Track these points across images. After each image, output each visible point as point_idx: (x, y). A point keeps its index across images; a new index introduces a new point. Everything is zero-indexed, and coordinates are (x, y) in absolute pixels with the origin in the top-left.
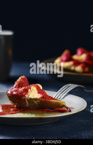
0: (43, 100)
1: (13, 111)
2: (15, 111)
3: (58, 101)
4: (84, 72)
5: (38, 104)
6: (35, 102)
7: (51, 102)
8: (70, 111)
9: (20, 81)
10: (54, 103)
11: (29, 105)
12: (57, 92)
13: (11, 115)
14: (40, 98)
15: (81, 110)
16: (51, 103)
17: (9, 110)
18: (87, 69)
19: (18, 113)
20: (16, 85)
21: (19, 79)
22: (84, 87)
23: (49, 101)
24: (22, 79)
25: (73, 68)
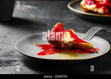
0: (75, 43)
1: (52, 51)
2: (53, 51)
3: (87, 44)
4: (105, 13)
5: (71, 46)
6: (69, 44)
7: (82, 44)
8: (97, 52)
9: (57, 27)
10: (84, 45)
11: (64, 46)
12: (85, 33)
13: (51, 55)
14: (73, 41)
15: (106, 52)
16: (82, 46)
17: (48, 51)
18: (107, 11)
19: (56, 53)
20: (54, 30)
21: (56, 25)
22: (106, 29)
23: (80, 44)
24: (58, 25)
25: (95, 10)
